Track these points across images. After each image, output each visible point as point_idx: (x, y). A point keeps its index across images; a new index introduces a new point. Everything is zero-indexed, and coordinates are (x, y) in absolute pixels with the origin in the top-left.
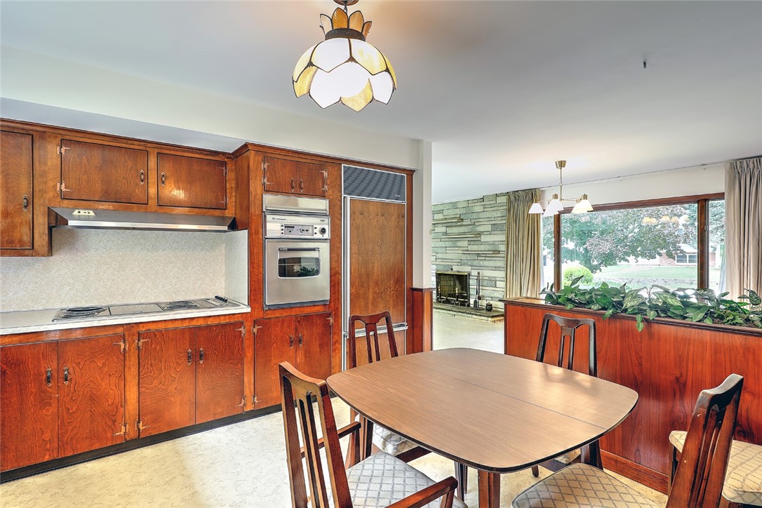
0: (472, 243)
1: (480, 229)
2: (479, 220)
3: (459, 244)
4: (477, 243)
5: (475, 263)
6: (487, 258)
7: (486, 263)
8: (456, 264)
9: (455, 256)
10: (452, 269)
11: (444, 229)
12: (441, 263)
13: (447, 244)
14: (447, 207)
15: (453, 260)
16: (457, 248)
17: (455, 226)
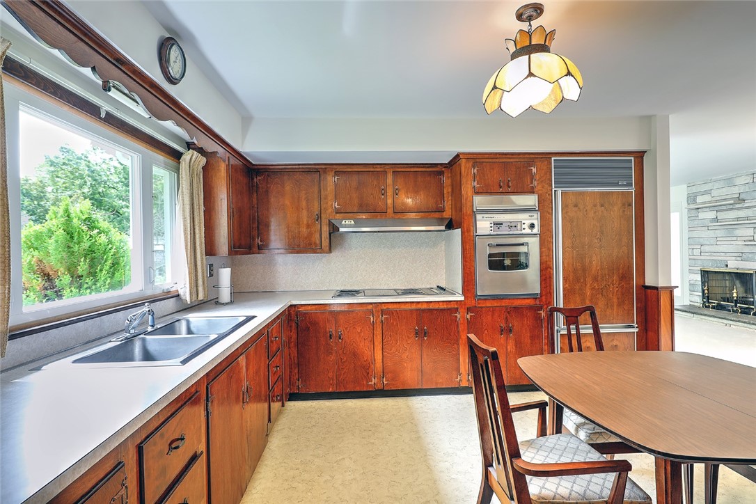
3: (739, 232)
8: (734, 258)
9: (731, 249)
10: (727, 266)
11: (712, 214)
12: (708, 258)
13: (719, 233)
14: (717, 185)
15: (728, 254)
16: (735, 238)
17: (732, 209)
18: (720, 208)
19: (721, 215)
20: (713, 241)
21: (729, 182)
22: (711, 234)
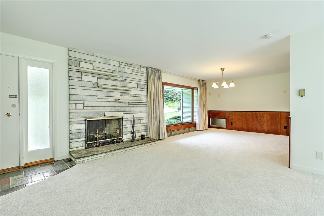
0: (124, 94)
1: (130, 85)
2: (129, 79)
3: (113, 94)
4: (128, 95)
5: (127, 109)
6: (135, 106)
7: (135, 109)
8: (109, 110)
9: (108, 104)
10: (105, 115)
11: (94, 79)
12: (91, 111)
13: (99, 93)
14: (98, 60)
15: (106, 108)
16: (110, 98)
17: (108, 79)
18: (100, 76)
19: (101, 81)
20: (94, 98)
21: (106, 61)
22: (94, 93)
